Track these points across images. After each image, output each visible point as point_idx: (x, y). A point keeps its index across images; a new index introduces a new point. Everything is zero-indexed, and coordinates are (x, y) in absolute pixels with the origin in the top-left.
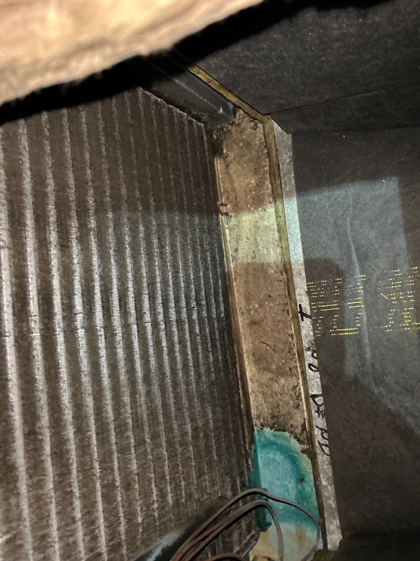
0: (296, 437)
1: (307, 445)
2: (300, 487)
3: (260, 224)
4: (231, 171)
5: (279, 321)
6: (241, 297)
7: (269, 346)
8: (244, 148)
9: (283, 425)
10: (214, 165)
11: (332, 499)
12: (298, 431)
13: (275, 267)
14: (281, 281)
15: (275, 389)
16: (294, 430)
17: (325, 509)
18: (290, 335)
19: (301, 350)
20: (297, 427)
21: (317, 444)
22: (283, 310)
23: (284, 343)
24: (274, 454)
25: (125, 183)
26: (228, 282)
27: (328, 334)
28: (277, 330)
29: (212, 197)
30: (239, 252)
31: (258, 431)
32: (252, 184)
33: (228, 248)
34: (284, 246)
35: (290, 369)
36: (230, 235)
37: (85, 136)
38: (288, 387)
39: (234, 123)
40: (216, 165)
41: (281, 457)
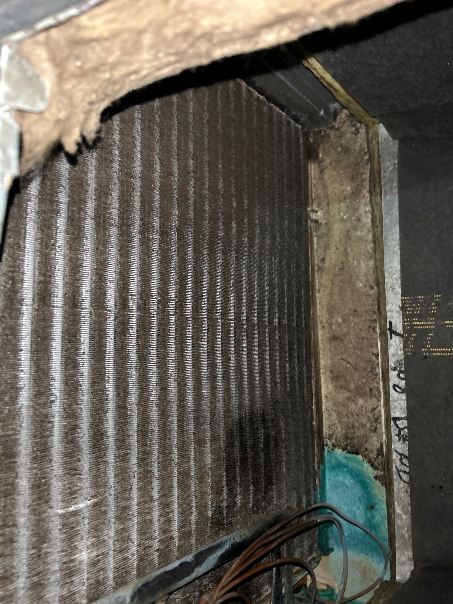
0: (369, 462)
1: (381, 471)
2: (369, 514)
3: (353, 234)
4: (326, 177)
5: (363, 338)
6: (323, 309)
7: (350, 364)
8: (342, 154)
9: (356, 447)
10: (308, 169)
11: (406, 529)
12: (373, 455)
13: (364, 280)
14: (370, 296)
15: (351, 409)
16: (368, 454)
17: (397, 538)
18: (373, 354)
19: (386, 369)
20: (372, 451)
21: (394, 469)
22: (370, 327)
23: (367, 361)
24: (344, 477)
25: (223, 177)
26: (311, 293)
27: (420, 353)
28: (360, 347)
29: (303, 202)
30: (326, 261)
31: (328, 452)
32: (346, 190)
33: (314, 257)
34: (378, 258)
35: (371, 390)
36: (318, 244)
37: (191, 126)
38: (366, 408)
39: (333, 127)
40: (309, 169)
41: (351, 481)
